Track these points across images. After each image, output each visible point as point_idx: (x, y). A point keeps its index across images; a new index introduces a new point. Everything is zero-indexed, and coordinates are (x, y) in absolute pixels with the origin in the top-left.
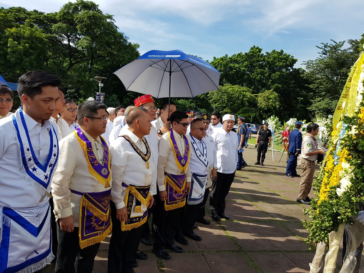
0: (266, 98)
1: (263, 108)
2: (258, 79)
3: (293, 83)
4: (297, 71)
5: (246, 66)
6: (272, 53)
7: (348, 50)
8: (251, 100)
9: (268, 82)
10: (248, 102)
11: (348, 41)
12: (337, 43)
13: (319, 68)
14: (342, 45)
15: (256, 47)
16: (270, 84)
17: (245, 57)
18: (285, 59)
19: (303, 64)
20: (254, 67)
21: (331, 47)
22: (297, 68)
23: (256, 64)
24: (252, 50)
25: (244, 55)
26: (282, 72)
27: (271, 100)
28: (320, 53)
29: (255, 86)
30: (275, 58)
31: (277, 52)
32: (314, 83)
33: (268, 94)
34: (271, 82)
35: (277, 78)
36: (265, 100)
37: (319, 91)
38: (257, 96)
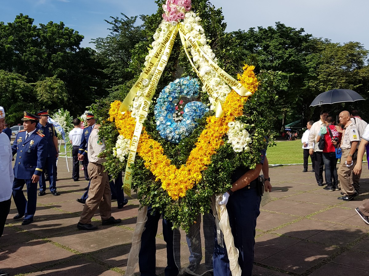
0: (48, 88)
1: (45, 102)
2: (33, 61)
3: (82, 68)
4: (86, 52)
5: (11, 43)
6: (49, 25)
7: (142, 28)
8: (26, 91)
9: (49, 65)
10: (22, 95)
11: (140, 16)
12: (128, 18)
13: (111, 48)
14: (134, 21)
15: (24, 15)
16: (51, 69)
17: (8, 29)
18: (67, 34)
19: (92, 42)
20: (25, 44)
21: (122, 23)
22: (85, 48)
23: (27, 40)
24: (18, 20)
25: (8, 27)
26: (65, 52)
27: (55, 91)
28: (110, 30)
29: (30, 71)
30: (53, 33)
31: (56, 24)
32: (108, 67)
33: (50, 83)
34: (52, 65)
35: (60, 60)
36: (47, 91)
37: (115, 77)
38: (35, 85)
